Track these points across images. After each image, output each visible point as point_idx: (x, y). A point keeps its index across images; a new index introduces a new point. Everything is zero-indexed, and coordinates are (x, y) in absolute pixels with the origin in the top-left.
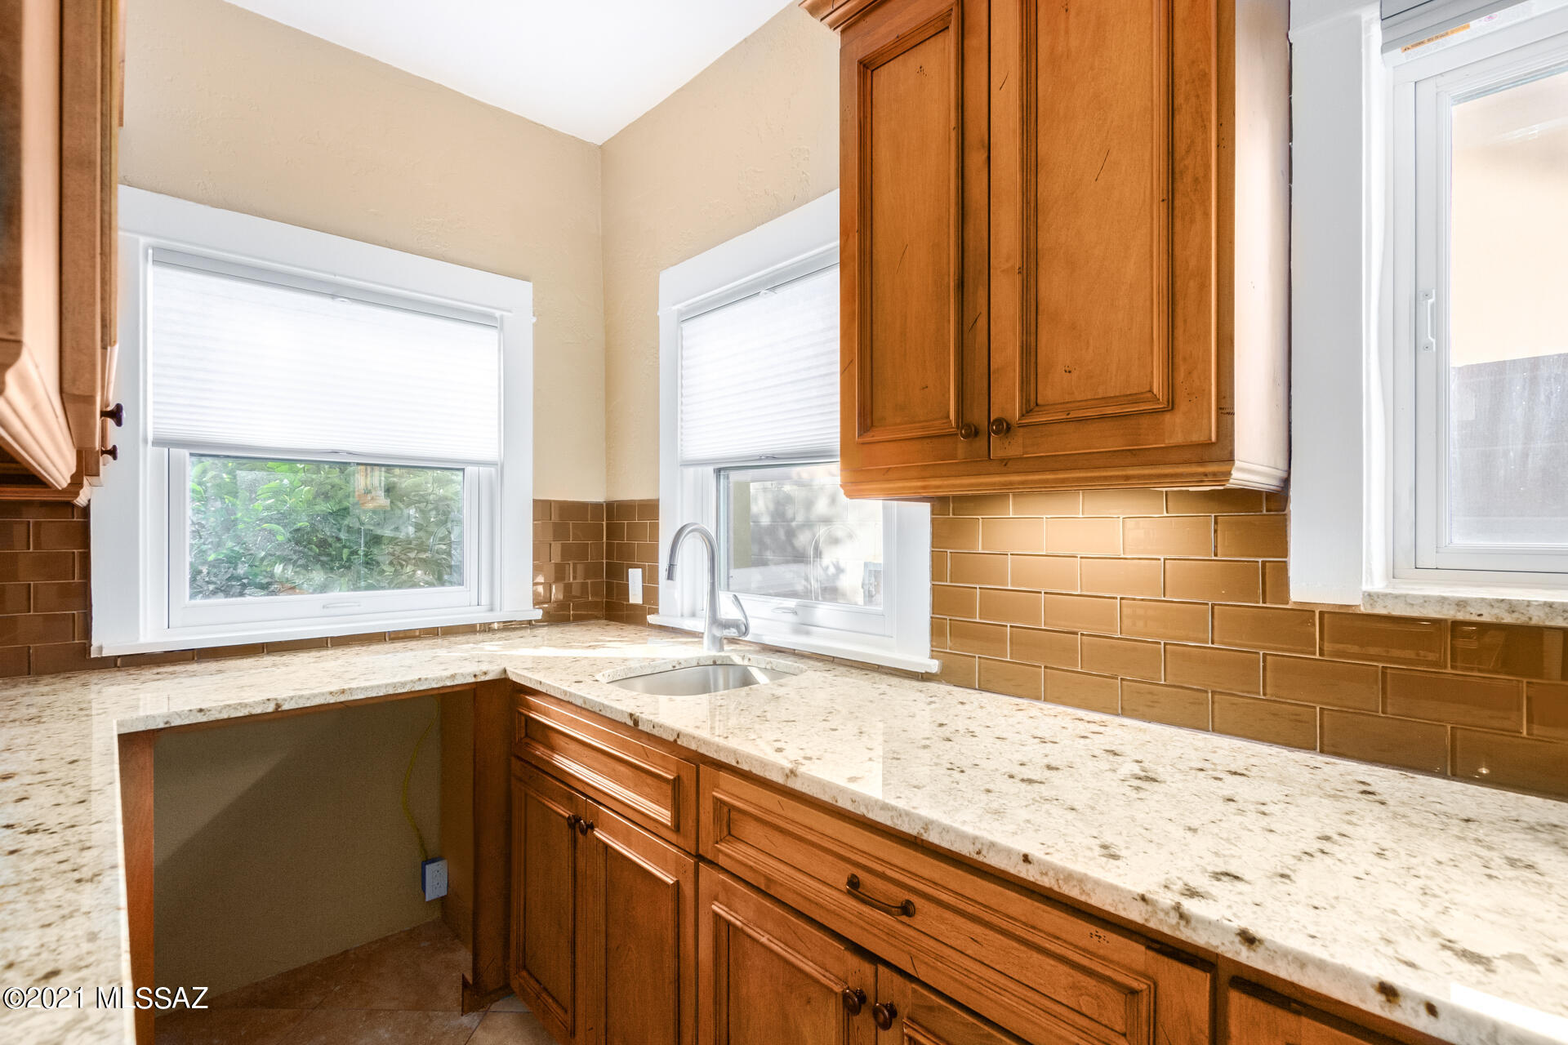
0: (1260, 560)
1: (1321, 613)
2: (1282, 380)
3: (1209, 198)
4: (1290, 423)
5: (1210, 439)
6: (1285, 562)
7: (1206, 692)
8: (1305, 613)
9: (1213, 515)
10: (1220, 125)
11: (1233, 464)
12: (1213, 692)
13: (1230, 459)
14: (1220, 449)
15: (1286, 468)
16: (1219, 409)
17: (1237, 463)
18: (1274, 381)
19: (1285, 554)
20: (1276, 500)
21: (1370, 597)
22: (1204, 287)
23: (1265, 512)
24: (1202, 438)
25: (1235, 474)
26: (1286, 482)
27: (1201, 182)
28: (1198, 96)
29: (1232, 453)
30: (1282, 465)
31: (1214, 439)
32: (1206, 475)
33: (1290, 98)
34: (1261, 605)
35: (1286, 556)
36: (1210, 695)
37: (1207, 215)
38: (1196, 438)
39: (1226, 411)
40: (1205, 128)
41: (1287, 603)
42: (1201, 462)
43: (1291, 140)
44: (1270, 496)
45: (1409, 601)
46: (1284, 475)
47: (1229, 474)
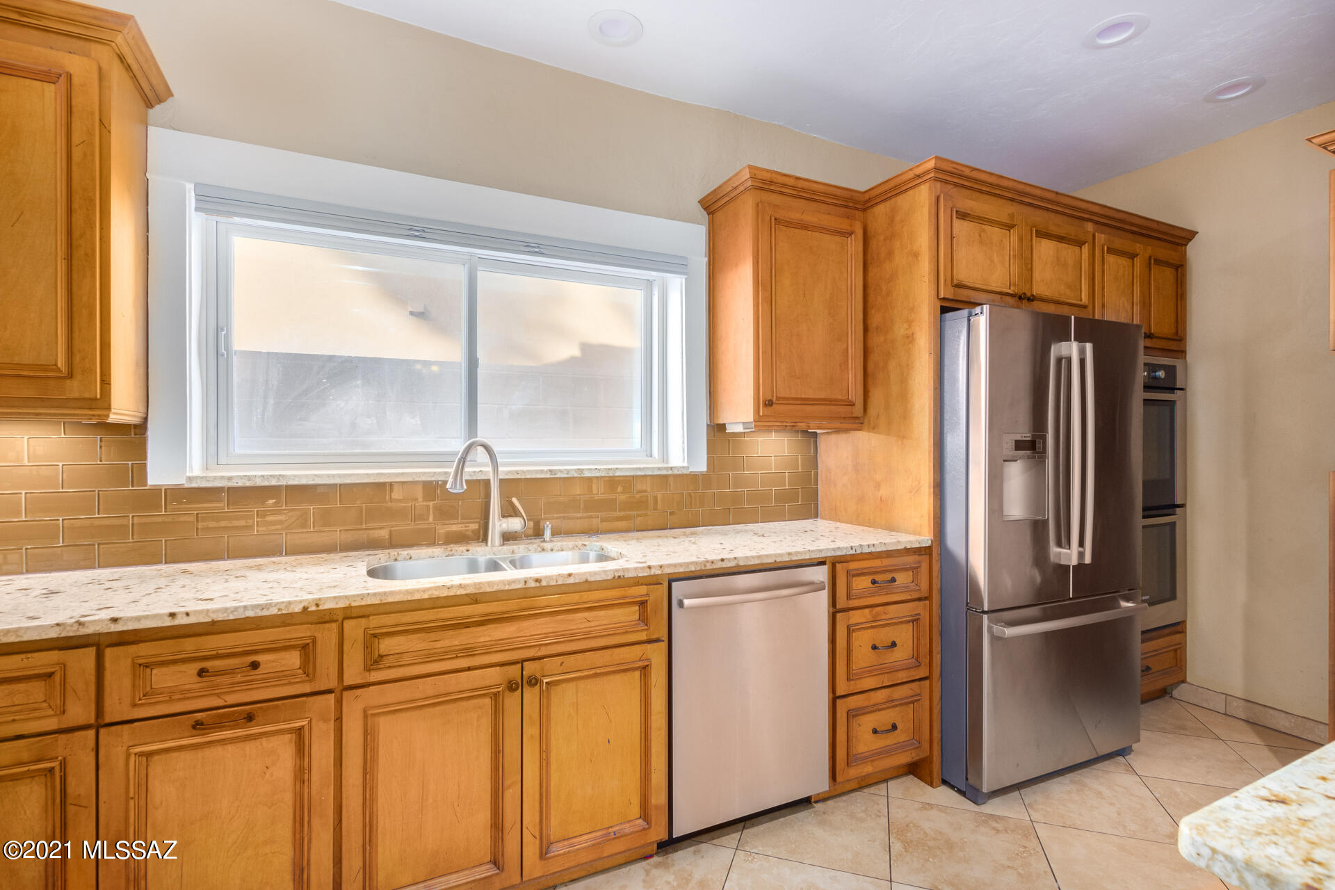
0: (130, 463)
1: (166, 489)
2: (142, 364)
3: (95, 267)
4: (148, 387)
5: (96, 397)
6: (145, 463)
7: (94, 545)
8: (156, 490)
9: (99, 437)
10: (101, 229)
11: (111, 411)
12: (99, 544)
13: (109, 408)
14: (103, 401)
15: (145, 411)
16: (102, 381)
17: (113, 410)
18: (137, 364)
19: (145, 458)
20: (140, 429)
21: (190, 479)
22: (92, 314)
23: (133, 436)
24: (92, 396)
25: (112, 416)
26: (146, 419)
27: (90, 256)
28: (87, 209)
29: (110, 405)
30: (143, 409)
31: (98, 397)
32: (93, 416)
33: (147, 209)
34: (130, 488)
35: (145, 460)
36: (97, 546)
37: (94, 276)
38: (87, 395)
39: (106, 382)
40: (93, 228)
41: (146, 486)
42: (90, 409)
43: (148, 232)
44: (135, 426)
45: (208, 479)
46: (145, 416)
47: (108, 416)
